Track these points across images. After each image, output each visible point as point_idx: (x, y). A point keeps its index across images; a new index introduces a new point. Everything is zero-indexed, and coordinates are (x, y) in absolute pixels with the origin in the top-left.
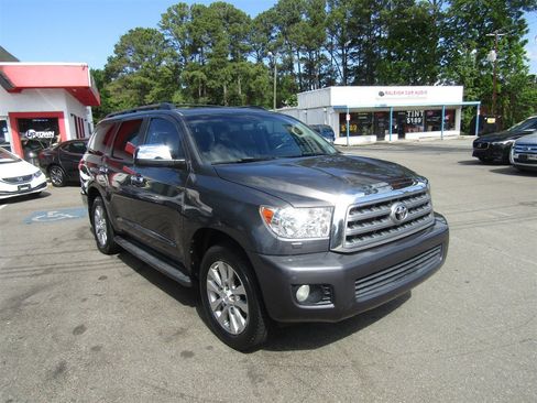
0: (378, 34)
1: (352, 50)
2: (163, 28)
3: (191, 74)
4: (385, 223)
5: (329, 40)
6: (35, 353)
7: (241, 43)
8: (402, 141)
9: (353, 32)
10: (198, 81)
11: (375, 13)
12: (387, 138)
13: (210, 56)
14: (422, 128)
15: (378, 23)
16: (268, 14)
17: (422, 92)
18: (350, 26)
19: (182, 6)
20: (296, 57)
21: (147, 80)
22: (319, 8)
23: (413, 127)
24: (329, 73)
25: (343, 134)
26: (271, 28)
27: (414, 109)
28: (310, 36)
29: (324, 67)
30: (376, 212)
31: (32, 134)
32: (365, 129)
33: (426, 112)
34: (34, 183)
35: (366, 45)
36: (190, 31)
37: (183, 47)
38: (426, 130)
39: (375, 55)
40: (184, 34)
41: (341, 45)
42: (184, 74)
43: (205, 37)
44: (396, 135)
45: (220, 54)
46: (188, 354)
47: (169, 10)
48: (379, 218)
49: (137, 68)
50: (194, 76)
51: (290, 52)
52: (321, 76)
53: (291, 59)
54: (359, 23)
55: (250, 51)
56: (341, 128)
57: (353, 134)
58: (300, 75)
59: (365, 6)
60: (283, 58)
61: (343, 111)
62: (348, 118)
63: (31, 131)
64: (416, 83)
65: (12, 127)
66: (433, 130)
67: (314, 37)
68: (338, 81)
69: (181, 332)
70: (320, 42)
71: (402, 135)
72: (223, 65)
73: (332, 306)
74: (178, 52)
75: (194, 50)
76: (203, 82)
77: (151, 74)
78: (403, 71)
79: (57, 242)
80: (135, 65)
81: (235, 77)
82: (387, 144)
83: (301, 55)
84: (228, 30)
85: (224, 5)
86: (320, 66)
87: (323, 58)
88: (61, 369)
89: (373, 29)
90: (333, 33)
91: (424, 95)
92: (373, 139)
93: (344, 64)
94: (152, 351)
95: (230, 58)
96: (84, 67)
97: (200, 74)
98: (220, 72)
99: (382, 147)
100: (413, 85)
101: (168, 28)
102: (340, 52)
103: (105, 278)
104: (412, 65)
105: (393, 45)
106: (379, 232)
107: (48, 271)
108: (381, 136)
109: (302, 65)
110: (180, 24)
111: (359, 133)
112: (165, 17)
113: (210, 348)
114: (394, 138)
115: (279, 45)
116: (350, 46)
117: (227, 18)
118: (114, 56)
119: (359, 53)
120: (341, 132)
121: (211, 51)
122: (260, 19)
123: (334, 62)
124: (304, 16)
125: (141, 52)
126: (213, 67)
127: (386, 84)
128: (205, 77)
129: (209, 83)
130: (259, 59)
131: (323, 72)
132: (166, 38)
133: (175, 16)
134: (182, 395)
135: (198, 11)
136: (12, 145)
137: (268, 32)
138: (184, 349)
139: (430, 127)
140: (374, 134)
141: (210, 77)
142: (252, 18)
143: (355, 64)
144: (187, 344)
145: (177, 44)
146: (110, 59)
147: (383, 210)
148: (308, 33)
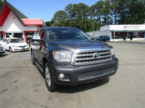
0: (126, 10)
1: (118, 15)
2: (66, 10)
3: (72, 22)
4: (91, 58)
5: (111, 12)
6: (3, 86)
7: (86, 14)
8: (131, 41)
9: (118, 9)
10: (74, 24)
11: (125, 4)
12: (126, 40)
13: (77, 17)
14: (138, 37)
15: (126, 7)
16: (94, 6)
17: (138, 26)
18: (118, 8)
19: (71, 4)
20: (101, 17)
21: (61, 24)
22: (108, 3)
23: (135, 37)
24: (111, 21)
25: (113, 38)
26: (95, 9)
27: (135, 31)
28: (105, 11)
29: (109, 20)
30: (88, 55)
31: (29, 36)
32: (120, 37)
33: (139, 32)
34: (26, 48)
35: (122, 13)
36: (72, 11)
37: (70, 15)
38: (139, 38)
39: (125, 16)
40: (71, 12)
41: (115, 13)
42: (70, 22)
43: (76, 12)
44: (130, 39)
45: (80, 17)
46: (37, 90)
47: (67, 6)
48: (89, 57)
49: (59, 21)
50: (73, 23)
51: (99, 16)
52: (108, 22)
53: (100, 18)
54: (120, 7)
55: (88, 16)
56: (112, 37)
57: (116, 38)
58: (102, 22)
59: (122, 2)
60: (97, 17)
61: (113, 32)
62: (114, 34)
63: (29, 35)
64: (137, 24)
65: (24, 34)
66: (142, 37)
67: (106, 11)
68: (113, 23)
69: (39, 85)
70: (109, 13)
71: (131, 39)
72: (81, 19)
73: (69, 80)
74: (69, 16)
75: (73, 16)
76: (75, 24)
77: (62, 22)
78: (134, 20)
79: (24, 61)
80: (58, 20)
81: (84, 23)
82: (126, 41)
83: (103, 17)
84: (83, 10)
85: (82, 4)
86: (108, 20)
87: (109, 17)
88: (5, 90)
89: (125, 9)
90: (112, 10)
91: (139, 27)
92: (122, 40)
93: (115, 19)
94: (29, 88)
95: (83, 18)
96: (41, 20)
97: (74, 22)
98: (80, 21)
99: (125, 42)
100: (136, 24)
101: (67, 10)
102: (114, 15)
103: (30, 70)
104: (136, 18)
105: (130, 13)
106: (89, 61)
107: (18, 68)
108: (125, 39)
109: (103, 19)
110: (70, 9)
111: (118, 38)
112: (66, 8)
113: (43, 90)
114: (129, 40)
115: (97, 14)
116: (118, 14)
117: (82, 7)
118: (54, 18)
119: (120, 16)
120: (112, 38)
121: (78, 16)
122: (91, 7)
123: (112, 18)
124: (104, 6)
125: (60, 17)
126: (78, 20)
127: (127, 24)
128: (76, 23)
129: (77, 24)
130: (91, 18)
131: (109, 21)
132: (66, 13)
133: (69, 7)
134: (29, 100)
135: (75, 6)
136: (24, 39)
137: (94, 10)
138: (37, 89)
139: (141, 37)
140: (123, 38)
141: (77, 23)
142: (90, 7)
143: (119, 19)
144: (38, 88)
145: (69, 14)
146: (52, 19)
147: (91, 54)
148: (105, 10)
